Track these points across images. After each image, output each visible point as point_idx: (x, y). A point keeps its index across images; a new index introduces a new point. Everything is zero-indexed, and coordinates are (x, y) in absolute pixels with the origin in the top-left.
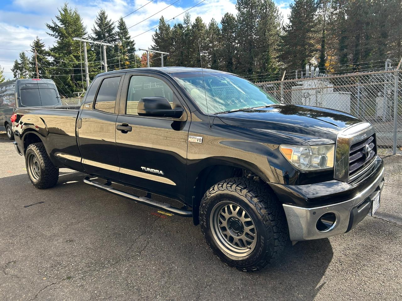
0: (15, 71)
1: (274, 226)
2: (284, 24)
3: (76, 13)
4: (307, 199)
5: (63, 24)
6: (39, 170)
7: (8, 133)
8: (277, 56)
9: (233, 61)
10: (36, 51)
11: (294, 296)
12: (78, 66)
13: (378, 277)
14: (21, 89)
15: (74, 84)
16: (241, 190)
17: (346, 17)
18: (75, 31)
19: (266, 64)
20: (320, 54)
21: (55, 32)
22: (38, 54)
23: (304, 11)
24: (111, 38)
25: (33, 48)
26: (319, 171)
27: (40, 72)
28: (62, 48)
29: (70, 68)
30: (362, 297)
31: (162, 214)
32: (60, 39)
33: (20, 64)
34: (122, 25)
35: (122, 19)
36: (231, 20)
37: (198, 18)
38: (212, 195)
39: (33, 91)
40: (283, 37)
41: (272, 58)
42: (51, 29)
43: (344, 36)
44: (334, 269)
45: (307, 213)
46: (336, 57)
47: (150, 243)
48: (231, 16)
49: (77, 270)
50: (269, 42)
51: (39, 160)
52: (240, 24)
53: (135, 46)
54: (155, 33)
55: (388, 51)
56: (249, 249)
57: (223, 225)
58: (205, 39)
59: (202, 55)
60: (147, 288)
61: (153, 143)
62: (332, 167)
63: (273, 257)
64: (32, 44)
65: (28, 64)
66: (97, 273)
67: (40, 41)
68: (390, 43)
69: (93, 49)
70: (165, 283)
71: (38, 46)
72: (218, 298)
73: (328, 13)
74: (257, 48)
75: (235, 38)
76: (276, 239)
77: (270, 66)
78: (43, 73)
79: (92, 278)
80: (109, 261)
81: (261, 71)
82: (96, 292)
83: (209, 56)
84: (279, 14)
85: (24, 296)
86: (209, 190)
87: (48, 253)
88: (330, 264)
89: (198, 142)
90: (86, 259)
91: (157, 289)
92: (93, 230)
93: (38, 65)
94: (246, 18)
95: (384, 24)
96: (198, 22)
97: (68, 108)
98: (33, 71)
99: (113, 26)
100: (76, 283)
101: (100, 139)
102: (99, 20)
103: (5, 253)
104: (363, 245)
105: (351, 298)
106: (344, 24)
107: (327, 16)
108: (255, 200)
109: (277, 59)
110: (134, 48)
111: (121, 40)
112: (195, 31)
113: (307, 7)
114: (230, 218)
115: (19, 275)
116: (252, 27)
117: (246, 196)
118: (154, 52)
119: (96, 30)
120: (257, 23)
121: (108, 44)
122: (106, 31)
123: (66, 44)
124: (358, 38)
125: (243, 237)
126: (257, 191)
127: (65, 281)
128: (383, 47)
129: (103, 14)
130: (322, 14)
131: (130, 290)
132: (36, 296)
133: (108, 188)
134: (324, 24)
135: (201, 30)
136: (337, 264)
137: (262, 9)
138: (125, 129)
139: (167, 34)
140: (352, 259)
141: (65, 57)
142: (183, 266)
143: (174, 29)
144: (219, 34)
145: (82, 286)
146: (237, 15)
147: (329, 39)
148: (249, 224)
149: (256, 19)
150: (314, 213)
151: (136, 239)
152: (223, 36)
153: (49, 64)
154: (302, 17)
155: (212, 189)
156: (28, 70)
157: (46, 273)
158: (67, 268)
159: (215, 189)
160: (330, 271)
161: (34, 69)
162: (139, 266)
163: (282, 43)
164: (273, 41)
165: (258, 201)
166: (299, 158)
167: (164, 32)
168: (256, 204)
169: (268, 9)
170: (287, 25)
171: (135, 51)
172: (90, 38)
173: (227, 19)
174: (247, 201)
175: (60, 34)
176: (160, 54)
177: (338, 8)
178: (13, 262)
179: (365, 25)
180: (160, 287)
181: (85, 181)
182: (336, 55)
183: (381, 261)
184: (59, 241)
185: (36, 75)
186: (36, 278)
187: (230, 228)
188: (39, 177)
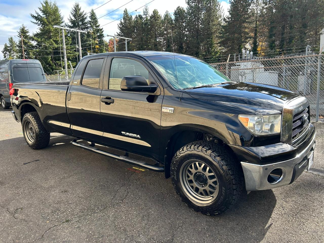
0: (5, 53)
1: (233, 179)
2: (224, 16)
3: (55, 5)
4: (261, 158)
5: (44, 15)
6: (33, 134)
7: (3, 103)
8: (219, 42)
9: (184, 45)
10: (22, 36)
11: (249, 234)
12: (57, 49)
13: (313, 219)
14: (13, 68)
15: (54, 63)
16: (206, 151)
17: (274, 11)
18: (54, 20)
19: (210, 49)
20: (253, 41)
21: (38, 21)
22: (24, 39)
23: (241, 6)
24: (84, 26)
25: (20, 33)
26: (270, 135)
27: (26, 54)
28: (44, 34)
29: (50, 50)
30: (303, 234)
31: (136, 170)
32: (42, 26)
33: (9, 47)
34: (93, 16)
35: (93, 11)
36: (182, 12)
37: (155, 10)
38: (182, 155)
39: (23, 69)
40: (223, 27)
41: (215, 43)
42: (34, 18)
43: (273, 26)
44: (279, 213)
45: (260, 169)
46: (266, 43)
47: (130, 193)
48: (182, 9)
49: (73, 215)
50: (212, 31)
51: (34, 126)
52: (189, 16)
53: (103, 33)
54: (120, 22)
55: (307, 39)
56: (212, 198)
57: (190, 179)
58: (160, 28)
59: (158, 41)
60: (131, 229)
61: (132, 113)
62: (279, 132)
63: (232, 204)
64: (19, 31)
65: (15, 47)
66: (90, 217)
67: (25, 28)
68: (309, 32)
69: (69, 35)
70: (146, 225)
71: (23, 32)
72: (189, 236)
73: (260, 7)
74: (203, 35)
75: (185, 27)
76: (234, 189)
77: (213, 50)
78: (28, 54)
79: (86, 221)
80: (98, 208)
81: (206, 54)
82: (90, 232)
83: (164, 41)
84: (220, 8)
85: (33, 236)
86: (179, 151)
87: (48, 201)
88: (274, 209)
89: (171, 112)
90: (80, 206)
91: (140, 229)
92: (82, 183)
93: (24, 48)
94: (194, 11)
95: (304, 16)
96: (155, 14)
97: (55, 84)
98: (20, 53)
99: (85, 16)
100: (74, 225)
101: (80, 108)
102: (74, 11)
103: (13, 201)
104: (299, 194)
105: (294, 236)
106: (272, 16)
107: (259, 10)
108: (218, 158)
109: (219, 45)
110: (103, 34)
111: (92, 28)
112: (153, 21)
113: (243, 2)
114: (196, 173)
115: (27, 219)
116: (198, 19)
117: (210, 156)
118: (119, 38)
119: (71, 19)
120: (203, 15)
121: (82, 31)
122: (80, 20)
123: (47, 30)
124: (284, 28)
125: (207, 188)
126: (219, 151)
127: (65, 223)
128: (303, 36)
129: (78, 6)
130: (255, 8)
131: (118, 230)
132: (43, 236)
133: (93, 148)
134: (257, 16)
135: (158, 21)
136: (280, 209)
137: (207, 4)
138: (108, 101)
139: (131, 23)
140: (292, 205)
141: (46, 41)
142: (158, 211)
143: (135, 19)
144: (172, 24)
145: (79, 227)
146: (187, 8)
147: (260, 28)
148: (211, 177)
149: (202, 12)
150: (266, 169)
151: (118, 190)
152: (175, 26)
153: (33, 47)
154: (239, 10)
155: (181, 150)
156: (16, 52)
157: (48, 217)
158: (65, 213)
159: (184, 150)
160: (275, 215)
161: (21, 51)
162: (123, 212)
163: (223, 31)
164: (215, 30)
165: (220, 159)
166: (254, 125)
167: (127, 21)
168: (218, 162)
169: (212, 4)
170: (227, 17)
171: (104, 37)
172: (67, 26)
173: (179, 12)
174: (211, 160)
175: (42, 22)
176: (124, 40)
177: (268, 3)
178: (20, 208)
179: (289, 18)
180: (142, 228)
181: (74, 143)
182: (266, 41)
183: (314, 206)
184: (56, 191)
185: (22, 56)
186: (41, 221)
187: (196, 181)
188: (33, 140)
